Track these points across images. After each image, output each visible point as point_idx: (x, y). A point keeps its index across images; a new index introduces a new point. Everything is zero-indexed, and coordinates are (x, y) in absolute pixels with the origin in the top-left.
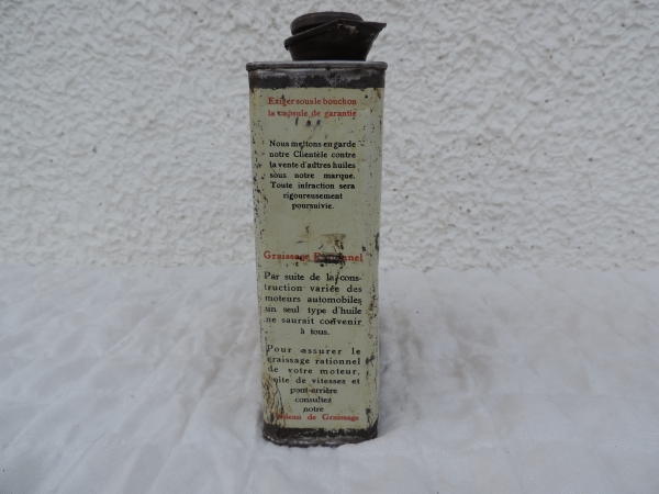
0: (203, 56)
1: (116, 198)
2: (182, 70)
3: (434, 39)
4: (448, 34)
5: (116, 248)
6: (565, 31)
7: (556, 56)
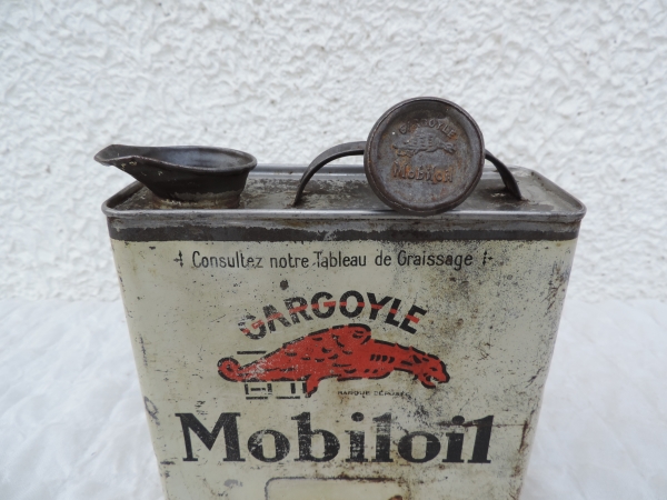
0: (173, 59)
1: (79, 225)
2: (147, 76)
3: (451, 39)
4: (468, 34)
5: (83, 279)
6: (607, 30)
7: (594, 60)
